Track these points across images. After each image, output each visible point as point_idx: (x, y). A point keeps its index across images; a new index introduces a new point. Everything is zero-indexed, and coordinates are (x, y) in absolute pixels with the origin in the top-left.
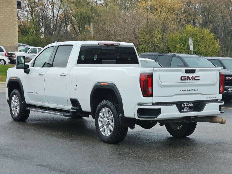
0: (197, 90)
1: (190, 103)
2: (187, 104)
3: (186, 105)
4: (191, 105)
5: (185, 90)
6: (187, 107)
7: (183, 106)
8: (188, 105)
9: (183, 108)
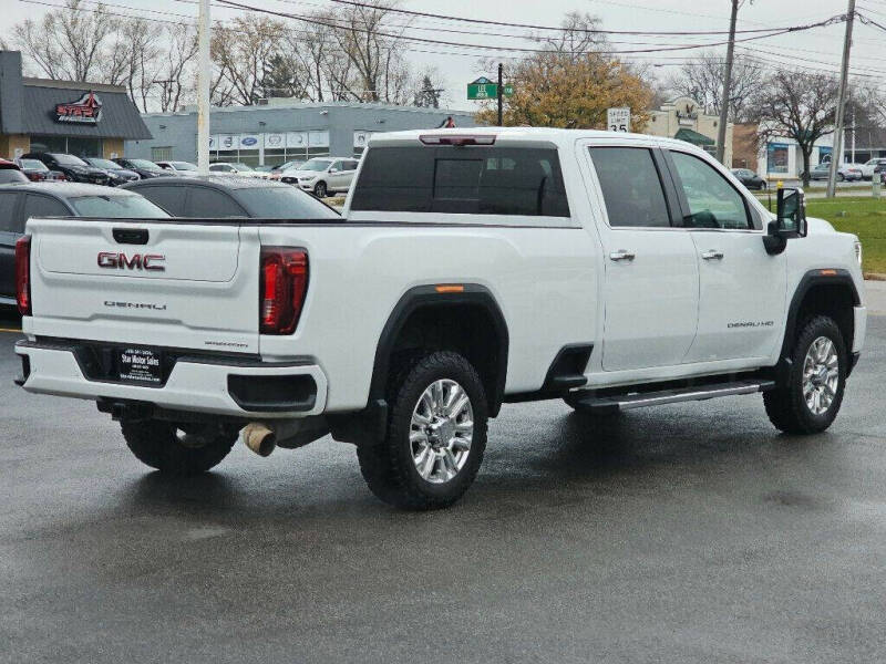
0: (165, 307)
1: (145, 353)
2: (138, 356)
3: (135, 359)
4: (154, 362)
5: (123, 305)
6: (139, 367)
7: (126, 359)
8: (143, 361)
9: (128, 368)
